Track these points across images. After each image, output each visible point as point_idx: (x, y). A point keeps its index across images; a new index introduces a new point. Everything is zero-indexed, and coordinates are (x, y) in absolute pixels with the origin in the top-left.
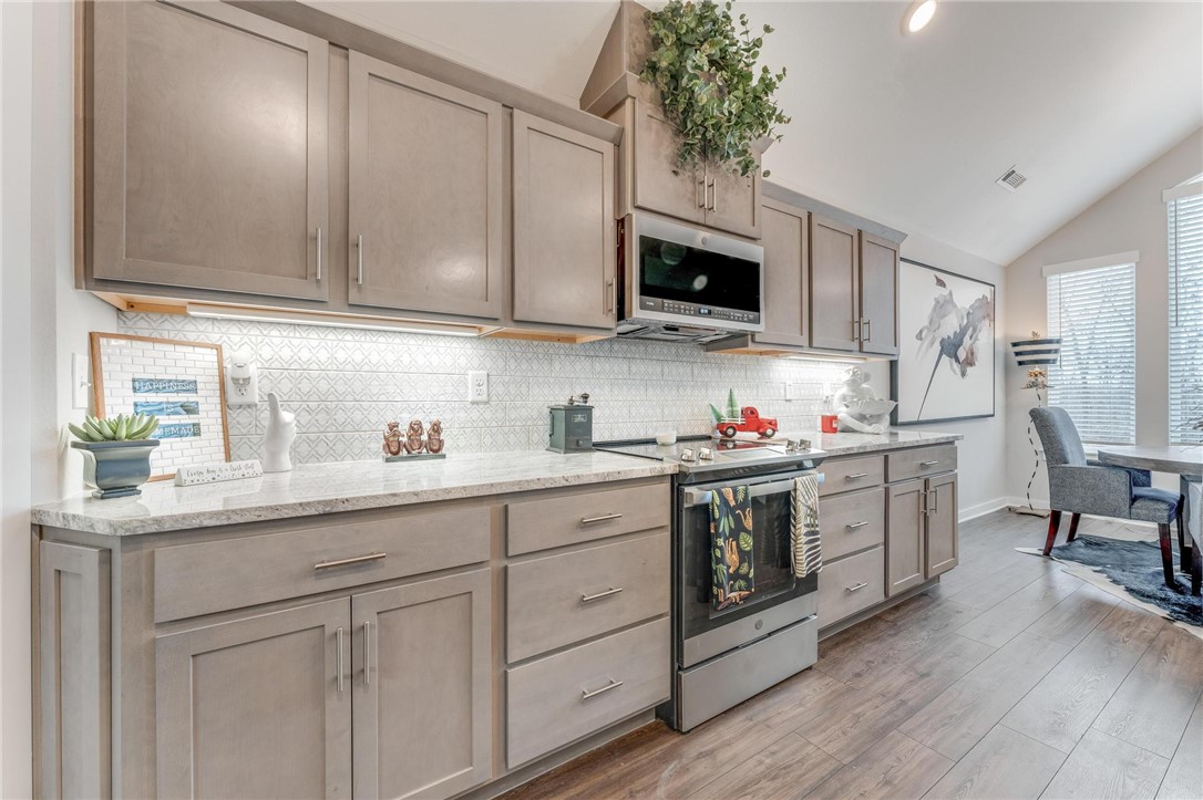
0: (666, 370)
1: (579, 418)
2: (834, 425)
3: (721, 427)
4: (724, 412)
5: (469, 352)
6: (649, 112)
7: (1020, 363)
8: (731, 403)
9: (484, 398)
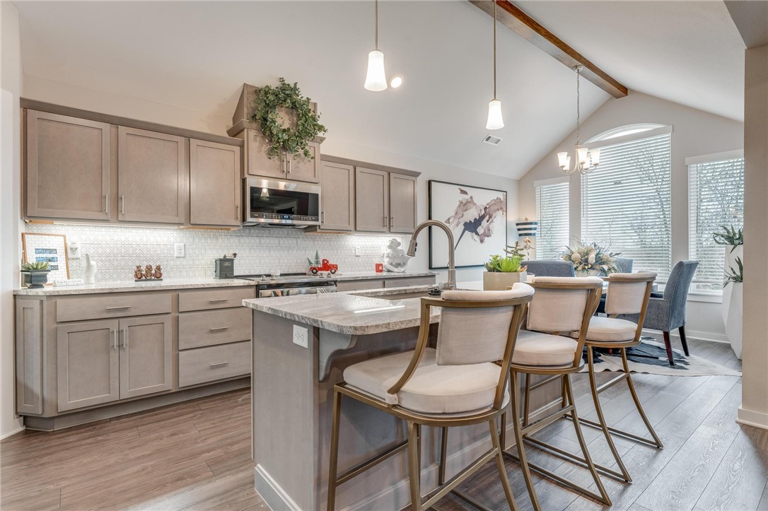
0: (281, 242)
1: (227, 264)
2: (381, 268)
3: (312, 269)
4: (313, 261)
5: (175, 235)
6: (255, 134)
7: (520, 235)
8: (317, 257)
9: (183, 255)
